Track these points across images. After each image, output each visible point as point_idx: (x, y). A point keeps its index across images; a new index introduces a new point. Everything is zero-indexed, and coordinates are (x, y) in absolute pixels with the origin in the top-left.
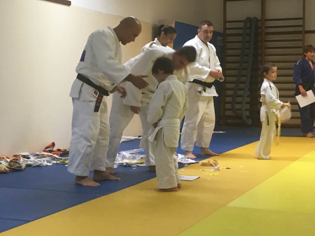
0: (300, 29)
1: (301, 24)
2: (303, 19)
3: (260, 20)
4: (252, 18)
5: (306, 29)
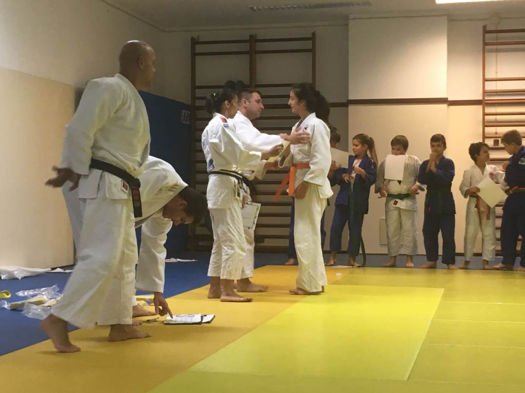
4: (236, 82)
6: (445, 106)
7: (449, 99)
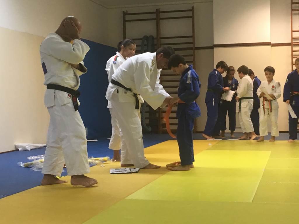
0: (191, 46)
1: (192, 41)
2: (193, 37)
3: (156, 39)
4: (149, 36)
5: (196, 46)
6: (269, 47)
7: (272, 43)
